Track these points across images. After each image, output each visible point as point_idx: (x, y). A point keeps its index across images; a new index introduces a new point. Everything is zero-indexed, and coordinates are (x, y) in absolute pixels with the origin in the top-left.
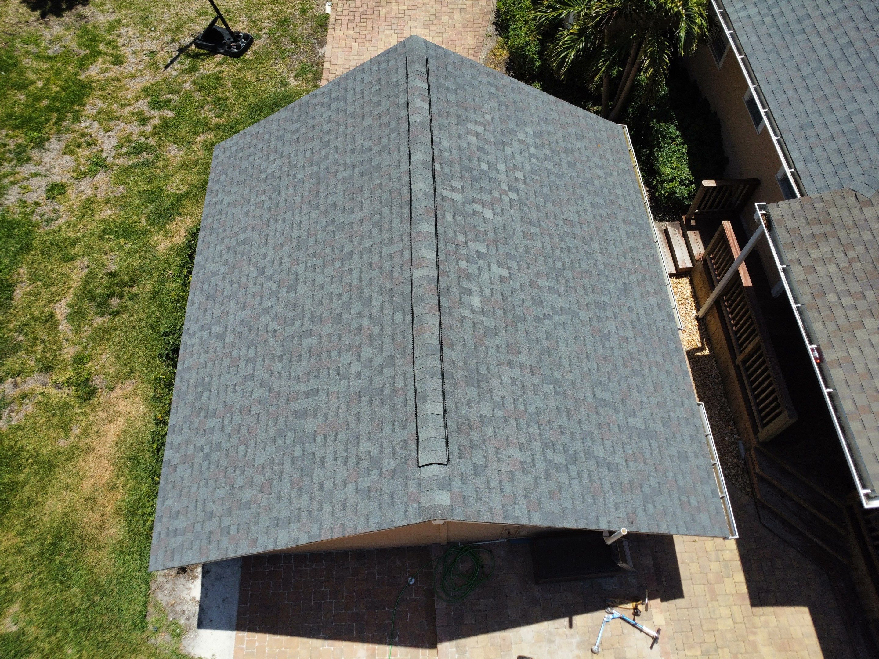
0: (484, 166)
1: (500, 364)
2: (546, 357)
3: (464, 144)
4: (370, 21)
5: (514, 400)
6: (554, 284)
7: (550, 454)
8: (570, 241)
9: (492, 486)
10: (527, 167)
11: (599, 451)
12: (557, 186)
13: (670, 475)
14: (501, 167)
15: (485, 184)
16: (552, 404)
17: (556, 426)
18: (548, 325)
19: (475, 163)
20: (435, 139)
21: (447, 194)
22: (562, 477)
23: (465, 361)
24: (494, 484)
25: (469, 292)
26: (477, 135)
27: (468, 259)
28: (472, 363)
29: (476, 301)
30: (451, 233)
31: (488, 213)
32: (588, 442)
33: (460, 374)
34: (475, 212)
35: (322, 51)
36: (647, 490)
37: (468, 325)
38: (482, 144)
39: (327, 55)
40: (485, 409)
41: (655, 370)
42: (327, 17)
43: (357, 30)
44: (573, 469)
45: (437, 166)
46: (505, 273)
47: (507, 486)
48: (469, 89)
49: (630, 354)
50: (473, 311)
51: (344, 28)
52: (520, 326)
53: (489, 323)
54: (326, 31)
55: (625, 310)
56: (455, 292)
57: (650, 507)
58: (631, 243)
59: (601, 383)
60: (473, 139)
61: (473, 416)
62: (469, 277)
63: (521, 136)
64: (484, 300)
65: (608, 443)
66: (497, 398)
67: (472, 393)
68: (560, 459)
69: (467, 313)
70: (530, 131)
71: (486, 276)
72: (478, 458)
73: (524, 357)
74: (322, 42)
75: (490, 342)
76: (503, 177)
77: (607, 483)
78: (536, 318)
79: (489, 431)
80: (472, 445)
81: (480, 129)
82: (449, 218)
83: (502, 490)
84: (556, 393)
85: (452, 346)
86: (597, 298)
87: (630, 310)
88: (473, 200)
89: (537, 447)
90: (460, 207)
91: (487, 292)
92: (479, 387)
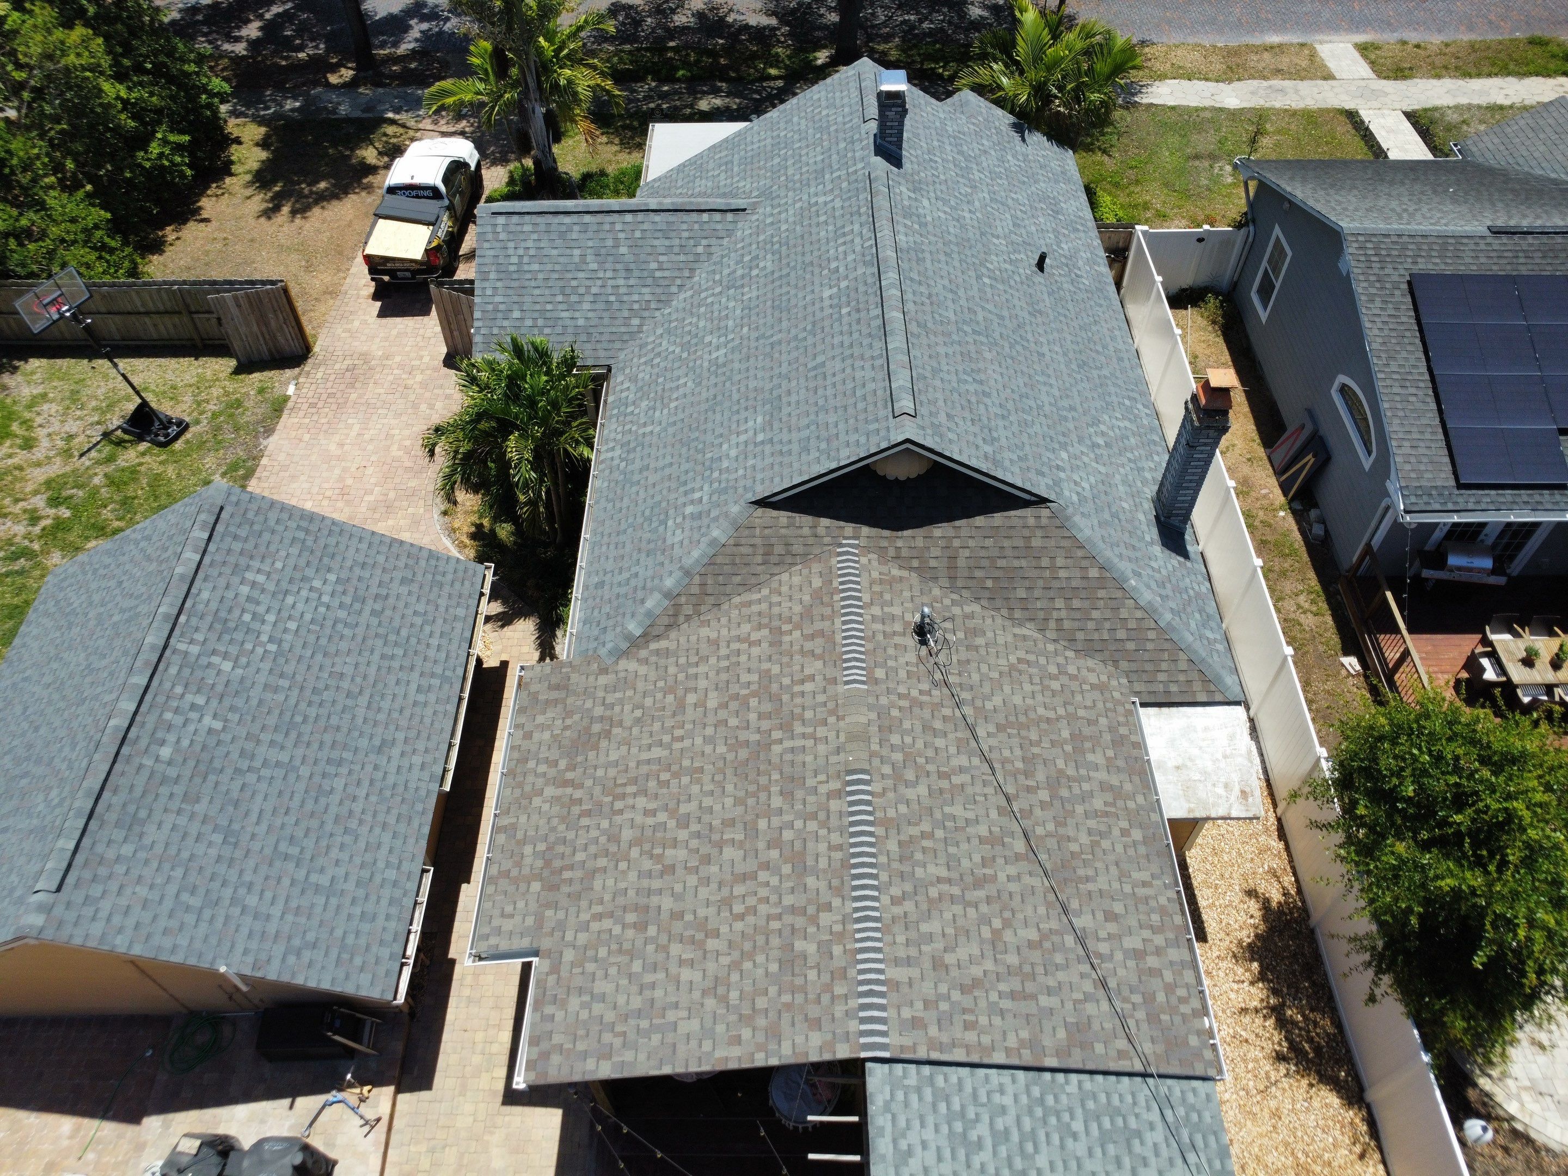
1: (166, 810)
2: (231, 809)
3: (230, 594)
4: (334, 407)
5: (167, 844)
6: (279, 738)
7: (185, 897)
8: (326, 695)
9: (99, 915)
11: (252, 901)
12: (342, 637)
13: (339, 933)
14: (271, 618)
16: (213, 852)
17: (208, 874)
18: (251, 778)
19: (237, 613)
20: (193, 591)
21: (182, 647)
22: (190, 919)
23: (124, 805)
24: (103, 914)
25: (163, 743)
27: (176, 711)
28: (131, 808)
29: (165, 752)
30: (167, 685)
31: (227, 666)
32: (242, 891)
33: (112, 817)
34: (209, 665)
35: (265, 443)
36: (297, 942)
37: (145, 773)
39: (270, 448)
40: (127, 850)
41: (377, 830)
42: (286, 399)
43: (315, 418)
44: (207, 914)
45: (183, 619)
46: (218, 725)
47: (116, 920)
48: (266, 536)
49: (351, 812)
50: (157, 759)
51: (301, 414)
52: (212, 778)
53: (172, 772)
54: (279, 417)
55: (369, 768)
56: (143, 743)
57: (292, 959)
58: (421, 698)
59: (292, 837)
60: (245, 590)
61: (111, 854)
62: (170, 727)
63: (317, 584)
64: (177, 750)
65: (268, 895)
66: (147, 841)
67: (119, 835)
68: (196, 902)
69: (148, 762)
71: (191, 728)
72: (97, 890)
73: (200, 808)
74: (269, 431)
75: (164, 791)
76: (267, 628)
77: (245, 931)
78: (237, 771)
79: (120, 869)
80: (94, 879)
81: (261, 578)
82: (173, 670)
83: (109, 920)
84: (225, 841)
85: (115, 792)
86: (335, 755)
87: (376, 767)
88: (214, 652)
89: (172, 889)
90: (193, 659)
91: (185, 743)
92: (130, 829)
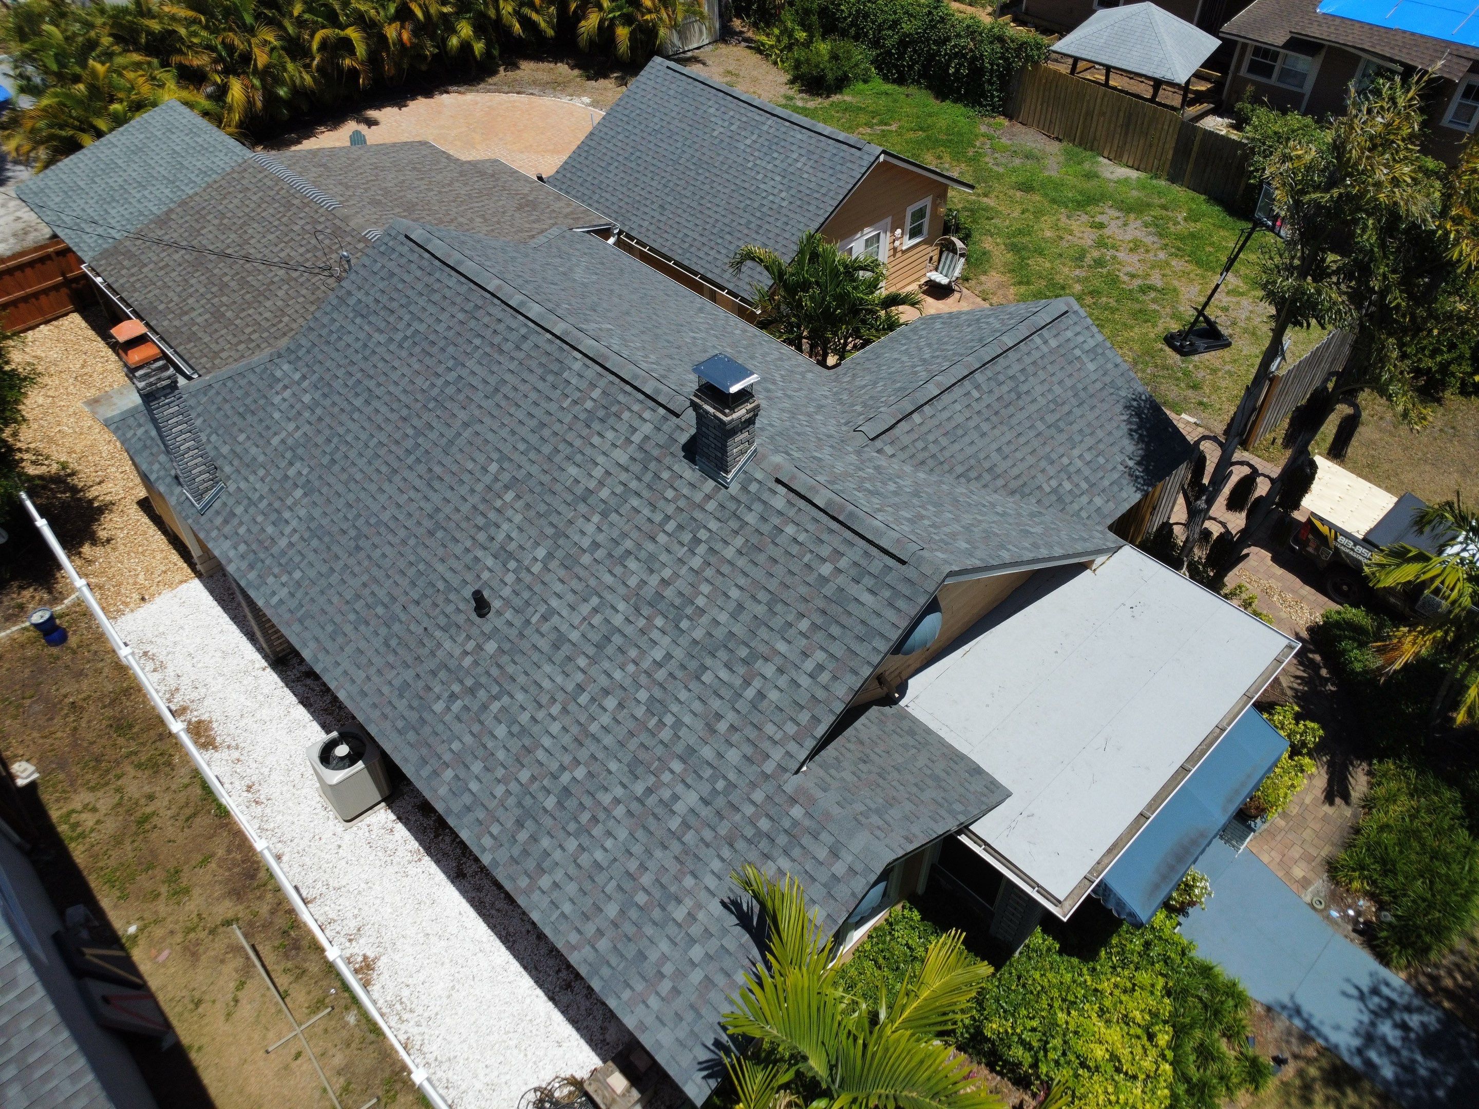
0: (775, 155)
3: (794, 148)
10: (762, 186)
14: (770, 167)
15: (764, 150)
26: (797, 161)
30: (749, 113)
31: (748, 142)
32: (627, 134)
33: (690, 87)
34: (753, 134)
37: (706, 102)
38: (789, 161)
44: (625, 119)
45: (788, 124)
46: (715, 134)
49: (637, 186)
53: (700, 112)
59: (640, 158)
60: (795, 156)
61: (673, 86)
62: (724, 113)
63: (783, 195)
70: (784, 204)
76: (764, 164)
81: (799, 165)
90: (759, 126)
91: (713, 119)
92: (680, 94)
